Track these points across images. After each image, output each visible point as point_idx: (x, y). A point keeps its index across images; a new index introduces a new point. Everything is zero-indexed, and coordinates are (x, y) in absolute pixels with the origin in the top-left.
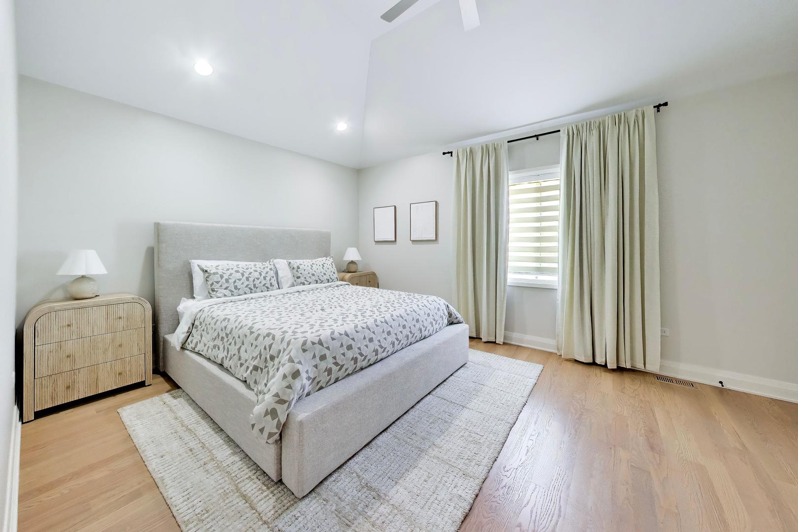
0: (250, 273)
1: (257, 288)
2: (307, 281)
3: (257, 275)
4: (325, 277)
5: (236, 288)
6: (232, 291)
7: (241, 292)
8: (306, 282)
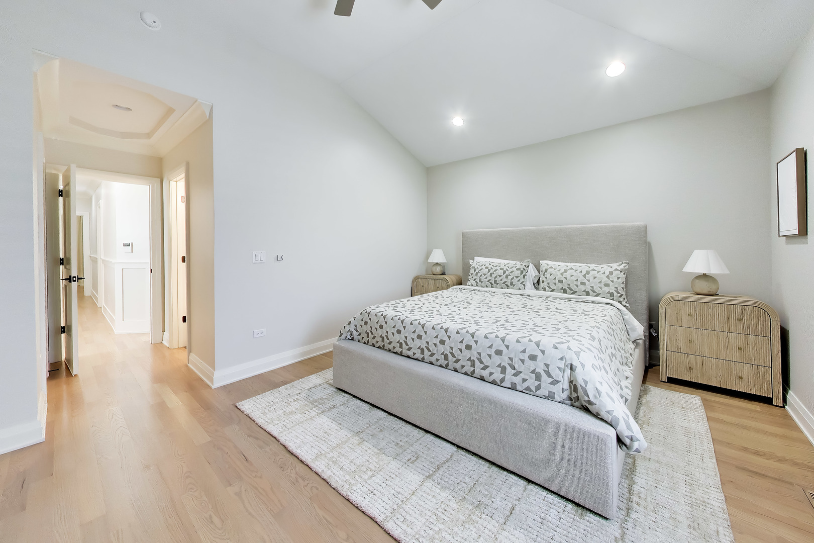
0: (496, 270)
1: (498, 284)
2: (550, 288)
3: (501, 273)
4: (582, 288)
5: (480, 280)
6: (477, 282)
7: (483, 284)
8: (547, 288)
